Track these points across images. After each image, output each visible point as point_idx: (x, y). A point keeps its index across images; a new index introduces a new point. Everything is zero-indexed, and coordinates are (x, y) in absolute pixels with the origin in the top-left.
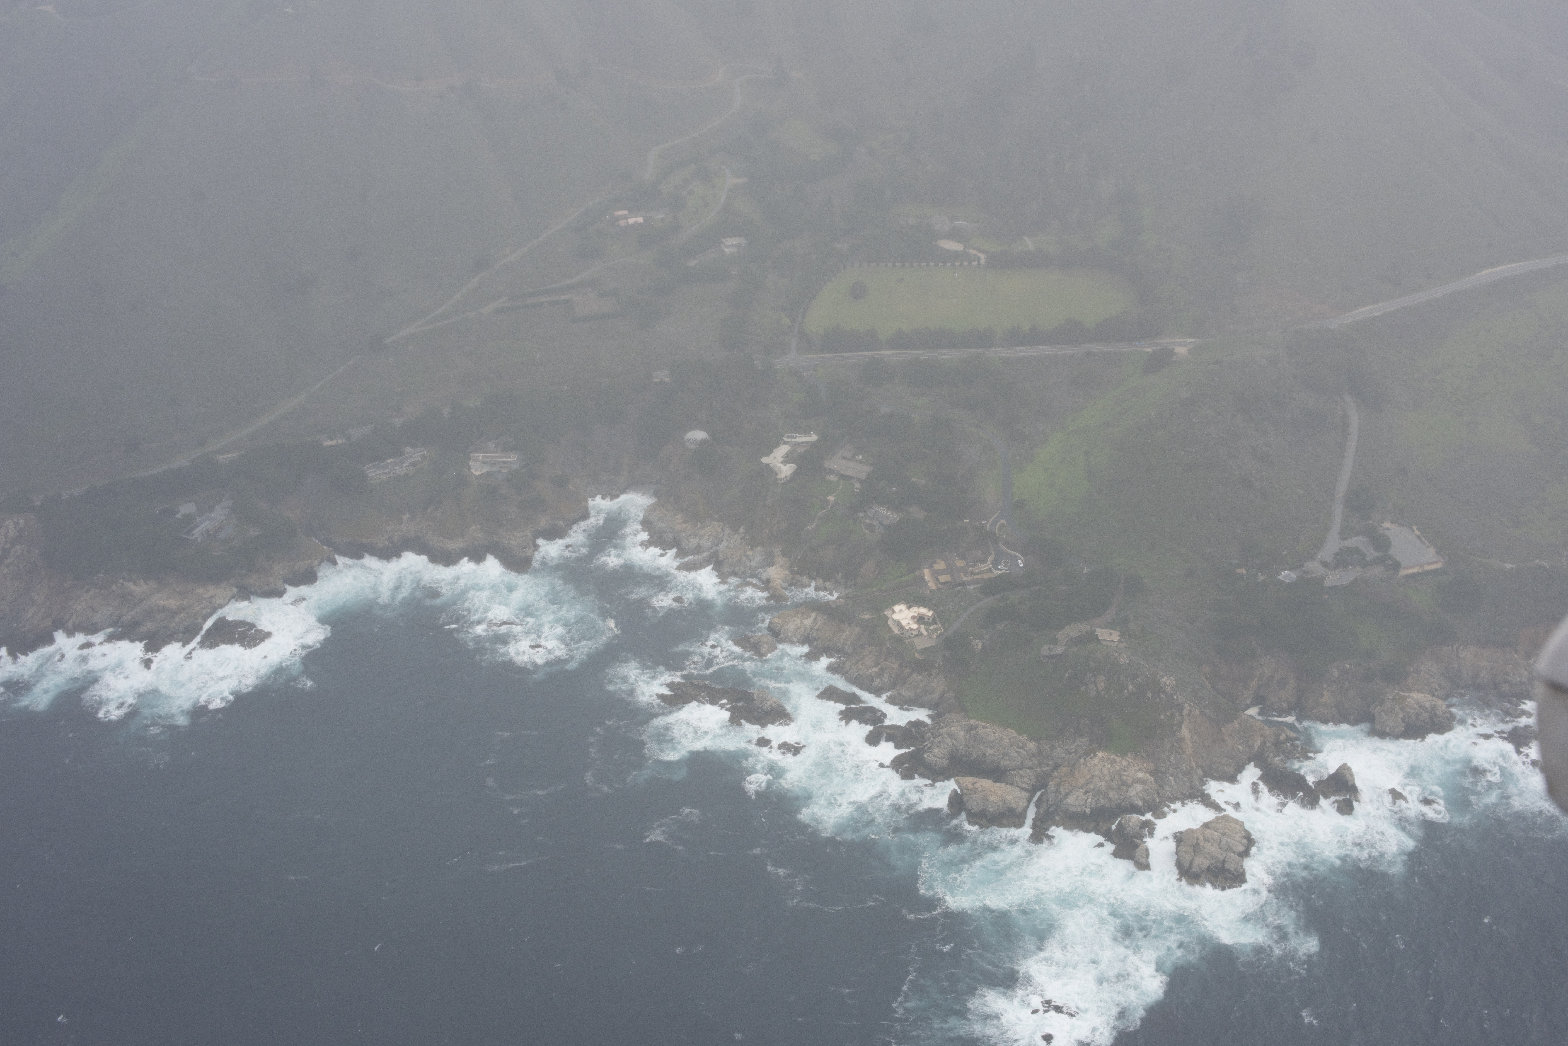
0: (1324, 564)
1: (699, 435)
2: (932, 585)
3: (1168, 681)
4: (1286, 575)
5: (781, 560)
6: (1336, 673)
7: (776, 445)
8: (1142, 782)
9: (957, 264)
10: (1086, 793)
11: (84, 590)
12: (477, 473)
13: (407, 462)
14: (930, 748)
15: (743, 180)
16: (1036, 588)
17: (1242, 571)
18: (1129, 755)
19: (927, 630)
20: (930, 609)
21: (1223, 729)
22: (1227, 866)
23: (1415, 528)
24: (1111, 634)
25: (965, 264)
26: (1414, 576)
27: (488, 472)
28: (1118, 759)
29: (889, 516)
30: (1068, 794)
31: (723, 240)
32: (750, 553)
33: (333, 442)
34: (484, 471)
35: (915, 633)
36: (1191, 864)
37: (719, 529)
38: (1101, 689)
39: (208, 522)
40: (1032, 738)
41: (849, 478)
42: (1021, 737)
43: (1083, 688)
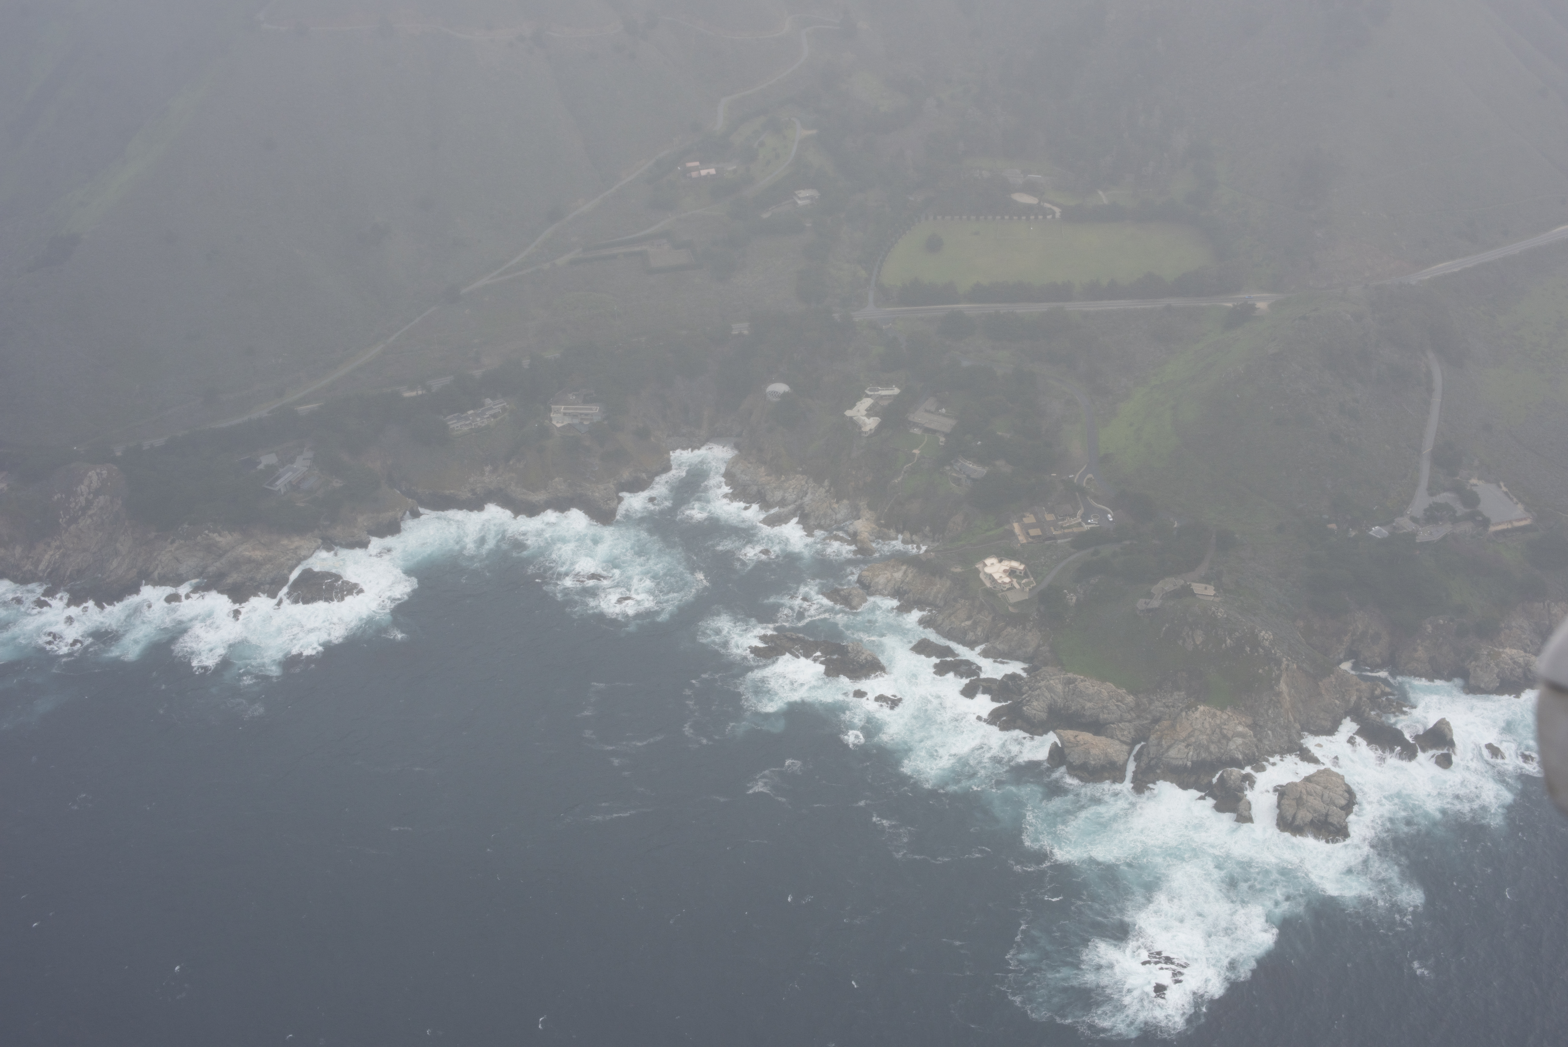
0: (1414, 520)
1: (781, 388)
2: (1022, 539)
3: (1266, 636)
4: (1377, 531)
5: (867, 514)
6: (1429, 628)
7: (859, 398)
8: (1242, 735)
9: (1032, 217)
10: (1187, 746)
11: (169, 541)
12: (559, 425)
13: (488, 413)
14: (1028, 701)
15: (814, 132)
16: (1128, 542)
17: (1333, 526)
18: (1229, 709)
19: (1019, 584)
20: (1022, 563)
21: (1320, 683)
22: (1330, 820)
23: (1502, 484)
24: (1206, 588)
25: (1040, 217)
26: (1503, 532)
27: (569, 424)
28: (1218, 713)
29: (977, 470)
30: (1169, 747)
31: (796, 192)
32: (836, 506)
33: (414, 394)
34: (565, 423)
35: (1008, 586)
36: (1294, 817)
37: (803, 482)
38: (1198, 643)
39: (290, 473)
40: (1130, 692)
41: (934, 432)
42: (1119, 691)
43: (1180, 642)
